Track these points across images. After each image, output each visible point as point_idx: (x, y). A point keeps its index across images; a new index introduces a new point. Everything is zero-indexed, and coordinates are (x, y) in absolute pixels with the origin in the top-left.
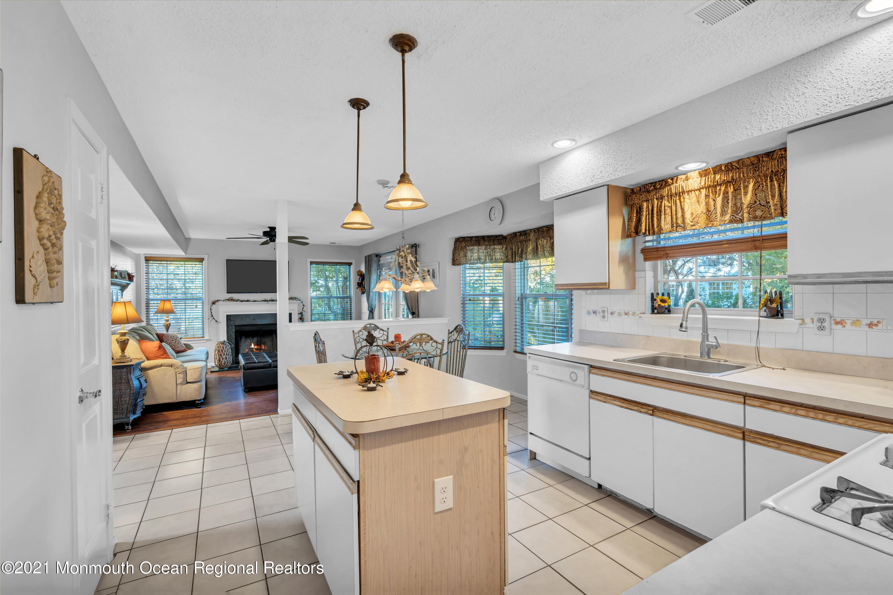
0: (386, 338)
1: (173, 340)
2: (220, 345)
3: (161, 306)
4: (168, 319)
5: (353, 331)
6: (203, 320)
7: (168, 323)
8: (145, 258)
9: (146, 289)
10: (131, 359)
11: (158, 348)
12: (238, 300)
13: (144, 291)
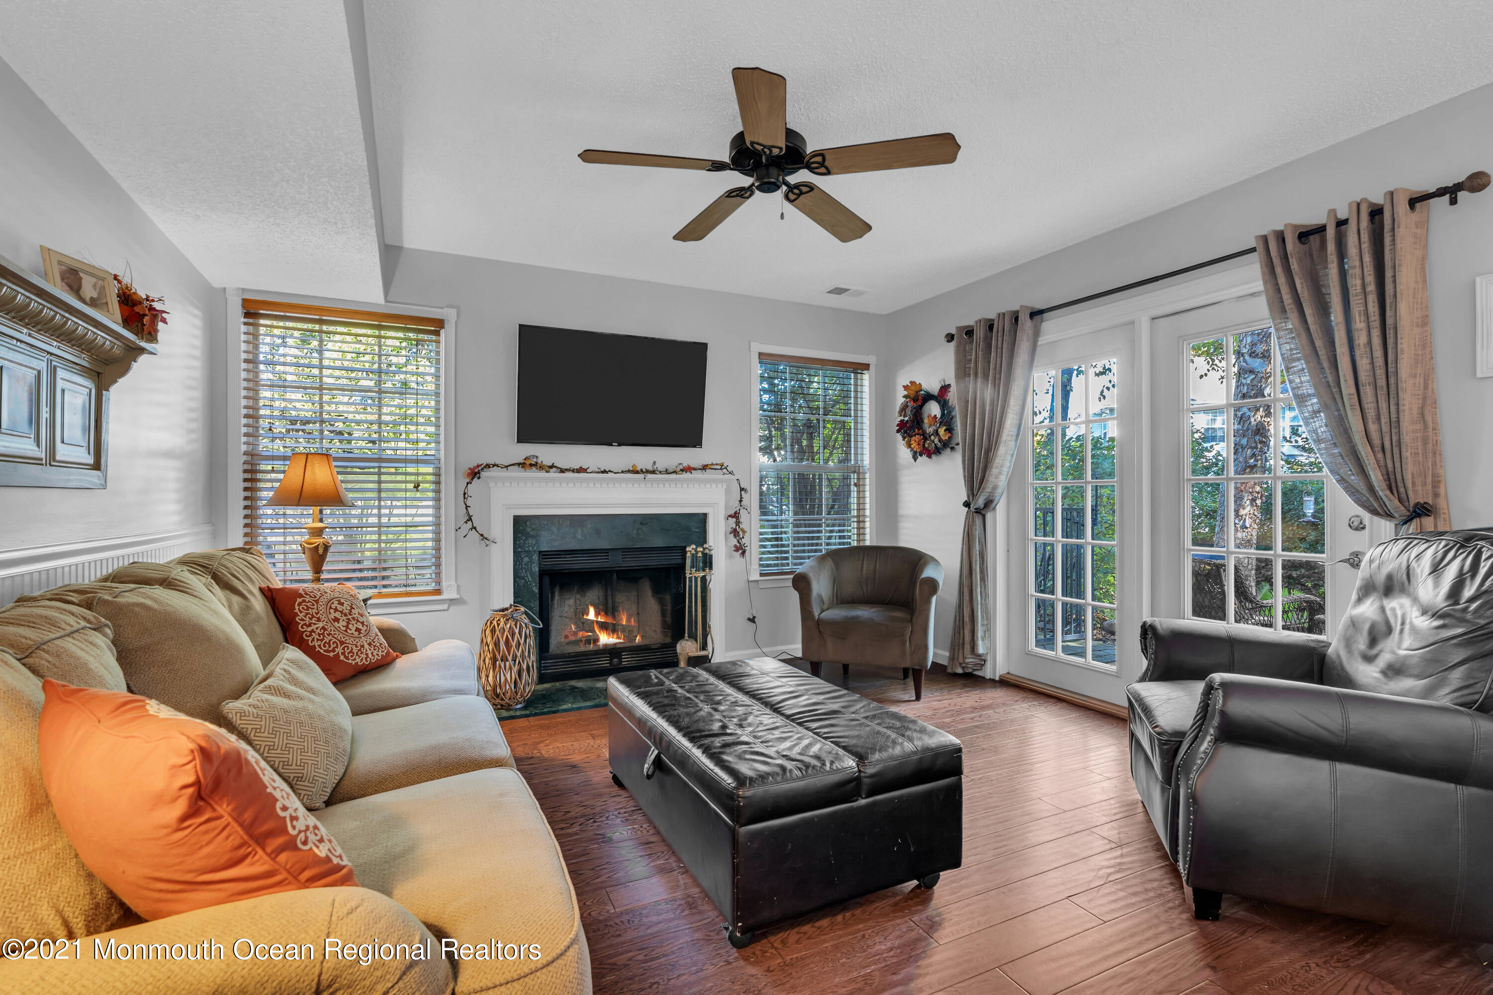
1: (336, 620)
2: (502, 624)
3: (295, 473)
4: (321, 525)
6: (438, 533)
7: (318, 541)
8: (243, 306)
9: (246, 416)
12: (552, 467)
13: (238, 425)
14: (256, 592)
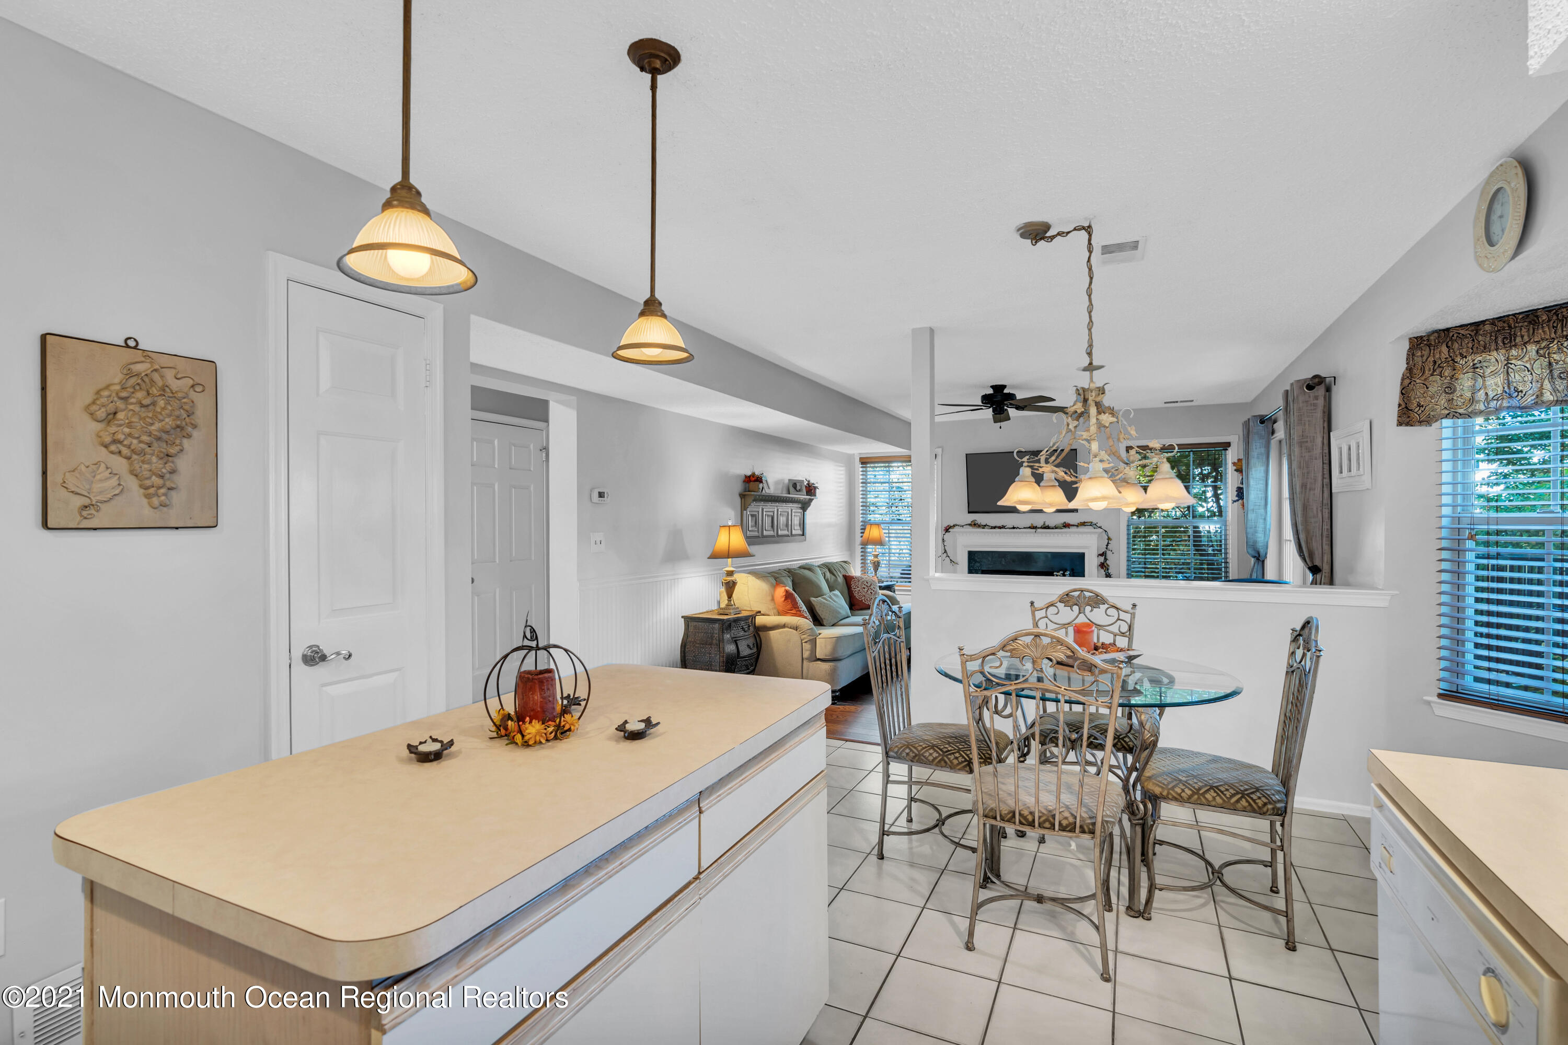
0: (1125, 628)
1: (864, 588)
4: (876, 553)
5: (1032, 603)
7: (876, 559)
8: (862, 460)
9: (863, 506)
10: (740, 611)
11: (783, 599)
12: (985, 526)
13: (859, 509)
14: (841, 576)
